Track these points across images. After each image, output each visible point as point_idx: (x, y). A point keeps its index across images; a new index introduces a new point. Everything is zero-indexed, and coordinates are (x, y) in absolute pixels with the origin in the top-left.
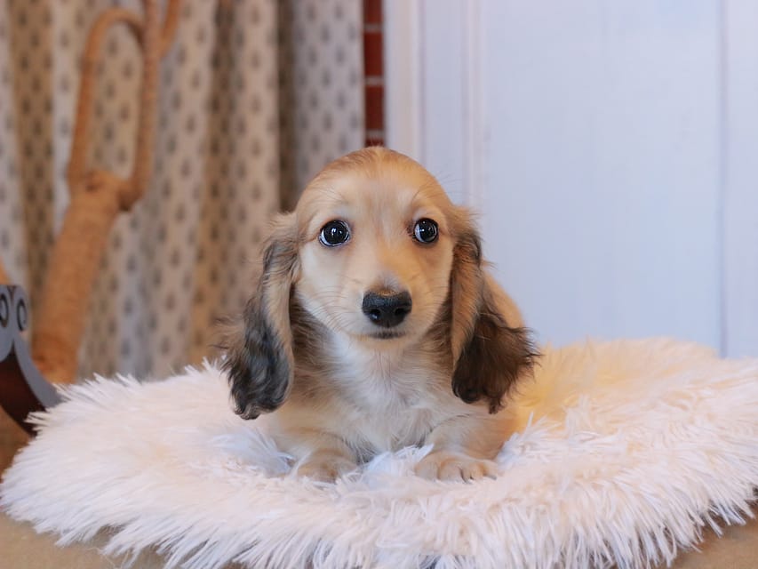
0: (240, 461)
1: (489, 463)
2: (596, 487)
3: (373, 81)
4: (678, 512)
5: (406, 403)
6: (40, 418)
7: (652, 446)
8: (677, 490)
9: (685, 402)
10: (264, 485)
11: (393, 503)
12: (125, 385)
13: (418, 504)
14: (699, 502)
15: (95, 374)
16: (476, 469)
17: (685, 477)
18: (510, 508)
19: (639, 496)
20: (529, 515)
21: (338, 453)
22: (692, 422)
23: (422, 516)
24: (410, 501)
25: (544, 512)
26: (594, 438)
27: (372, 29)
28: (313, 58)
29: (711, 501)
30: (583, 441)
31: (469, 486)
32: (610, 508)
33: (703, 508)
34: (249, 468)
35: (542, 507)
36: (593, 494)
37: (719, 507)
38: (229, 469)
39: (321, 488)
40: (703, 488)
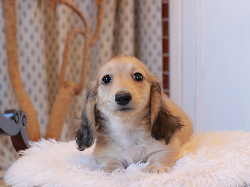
0: (83, 166)
1: (169, 168)
2: (204, 177)
3: (166, 55)
4: (232, 185)
5: (137, 144)
6: (22, 153)
7: (227, 163)
8: (232, 178)
9: (241, 150)
10: (89, 173)
11: (131, 180)
12: (52, 142)
13: (140, 181)
14: (240, 183)
15: (41, 138)
16: (163, 170)
17: (236, 174)
18: (172, 183)
19: (219, 180)
20: (178, 185)
21: (116, 164)
22: (242, 156)
23: (141, 185)
24: (138, 179)
25: (183, 184)
26: (207, 160)
27: (166, 37)
28: (146, 47)
29: (245, 183)
30: (203, 162)
31: (159, 175)
32: (208, 184)
33: (242, 185)
34: (86, 168)
35: (182, 182)
36: (202, 179)
37: (248, 185)
38: (79, 169)
39: (108, 175)
40: (242, 178)
